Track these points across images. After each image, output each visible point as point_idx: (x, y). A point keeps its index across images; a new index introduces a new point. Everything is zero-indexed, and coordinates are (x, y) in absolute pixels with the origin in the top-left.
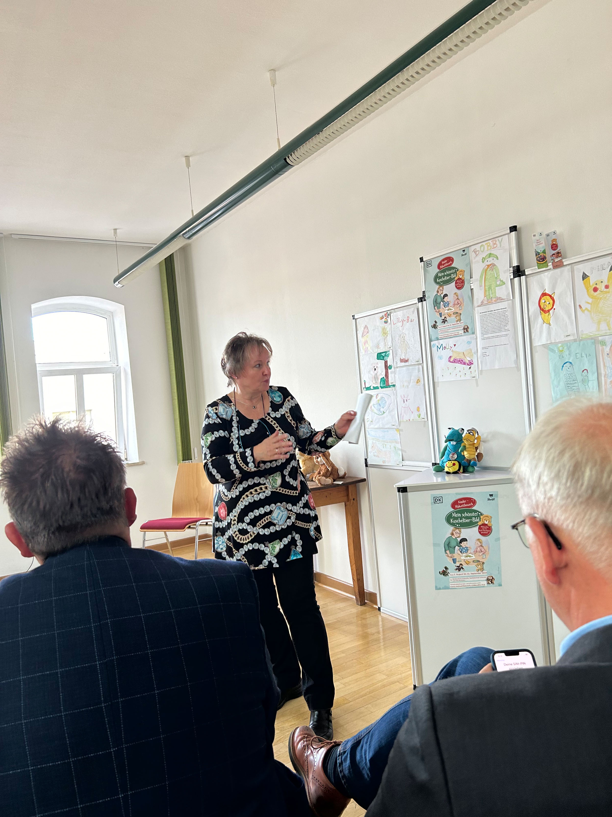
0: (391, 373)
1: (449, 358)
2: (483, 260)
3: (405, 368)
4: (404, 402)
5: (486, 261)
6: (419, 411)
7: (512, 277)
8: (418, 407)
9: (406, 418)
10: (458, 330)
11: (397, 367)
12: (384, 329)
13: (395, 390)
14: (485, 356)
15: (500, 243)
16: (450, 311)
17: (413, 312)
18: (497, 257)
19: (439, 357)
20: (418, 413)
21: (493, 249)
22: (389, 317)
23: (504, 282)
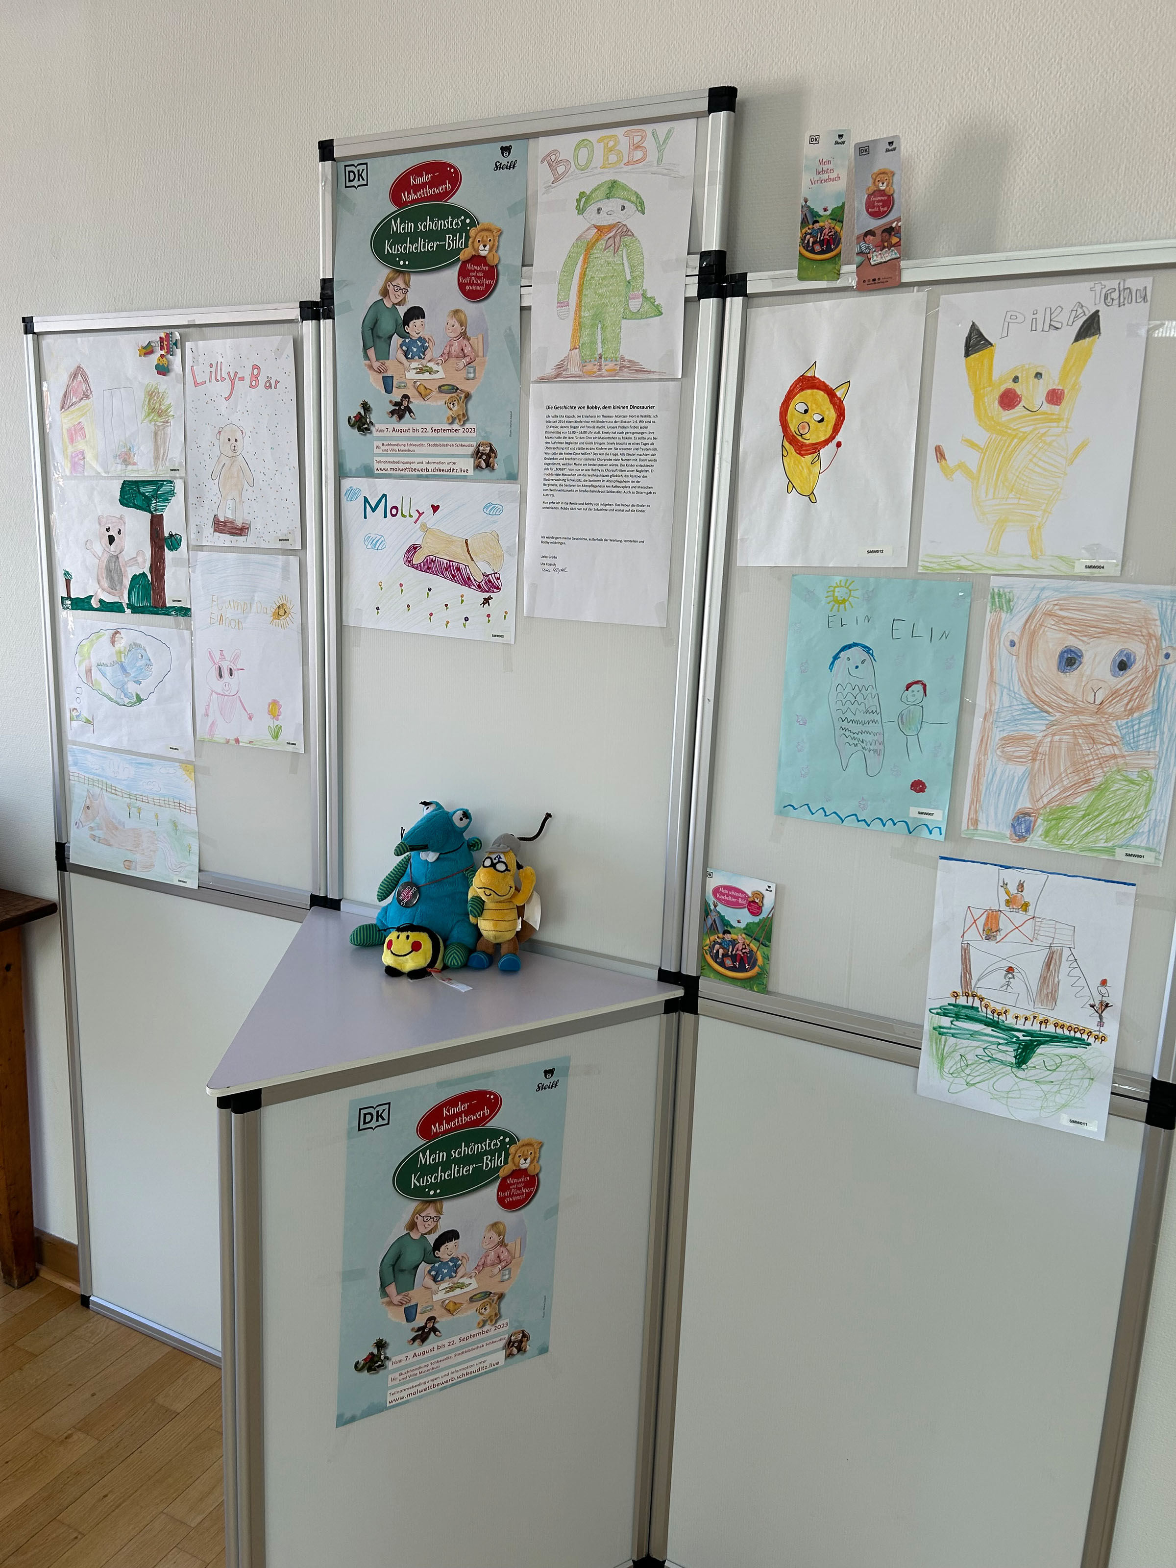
0: (177, 562)
1: (408, 551)
2: (583, 202)
3: (231, 556)
4: (221, 676)
5: (594, 208)
6: (276, 717)
7: (693, 292)
8: (275, 702)
9: (224, 732)
10: (453, 456)
11: (200, 548)
12: (152, 394)
13: (188, 628)
14: (551, 568)
15: (660, 148)
16: (427, 376)
17: (279, 351)
18: (642, 203)
19: (367, 538)
20: (272, 723)
21: (626, 168)
22: (179, 351)
23: (657, 306)
